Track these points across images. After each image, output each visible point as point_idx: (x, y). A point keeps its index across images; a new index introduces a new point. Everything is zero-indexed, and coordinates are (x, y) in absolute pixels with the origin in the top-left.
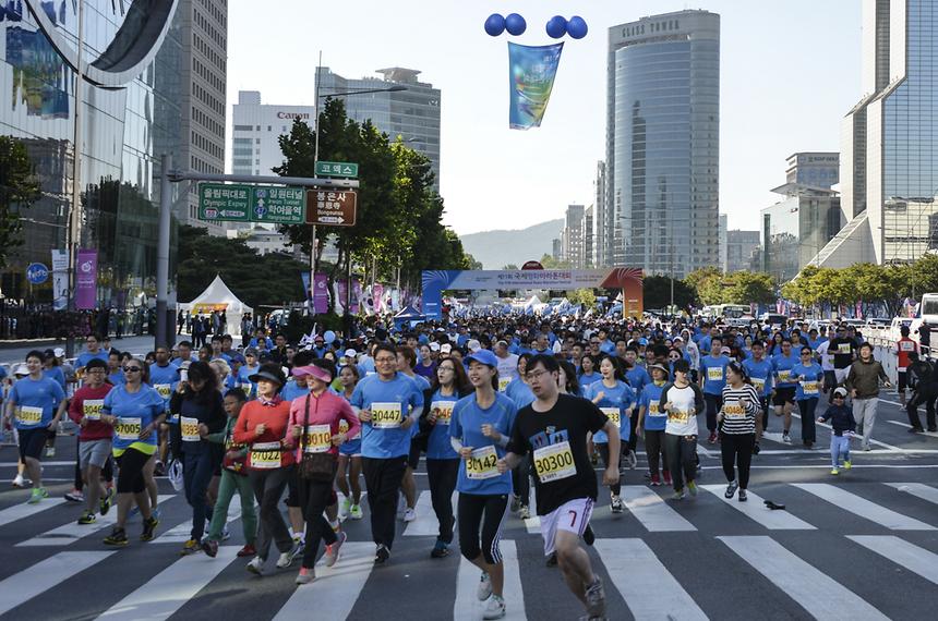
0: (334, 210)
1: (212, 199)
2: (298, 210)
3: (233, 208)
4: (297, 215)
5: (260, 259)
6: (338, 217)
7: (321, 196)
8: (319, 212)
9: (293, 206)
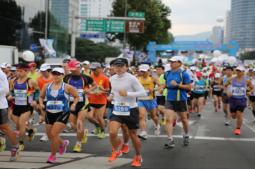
0: (135, 28)
1: (91, 24)
2: (122, 28)
3: (98, 27)
4: (121, 29)
5: (95, 45)
6: (137, 30)
7: (130, 23)
8: (130, 29)
9: (120, 27)
